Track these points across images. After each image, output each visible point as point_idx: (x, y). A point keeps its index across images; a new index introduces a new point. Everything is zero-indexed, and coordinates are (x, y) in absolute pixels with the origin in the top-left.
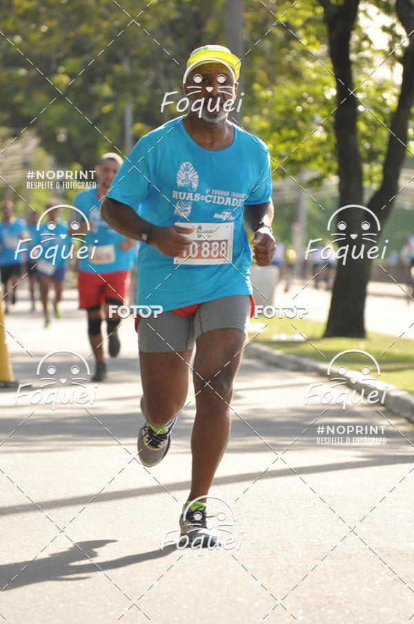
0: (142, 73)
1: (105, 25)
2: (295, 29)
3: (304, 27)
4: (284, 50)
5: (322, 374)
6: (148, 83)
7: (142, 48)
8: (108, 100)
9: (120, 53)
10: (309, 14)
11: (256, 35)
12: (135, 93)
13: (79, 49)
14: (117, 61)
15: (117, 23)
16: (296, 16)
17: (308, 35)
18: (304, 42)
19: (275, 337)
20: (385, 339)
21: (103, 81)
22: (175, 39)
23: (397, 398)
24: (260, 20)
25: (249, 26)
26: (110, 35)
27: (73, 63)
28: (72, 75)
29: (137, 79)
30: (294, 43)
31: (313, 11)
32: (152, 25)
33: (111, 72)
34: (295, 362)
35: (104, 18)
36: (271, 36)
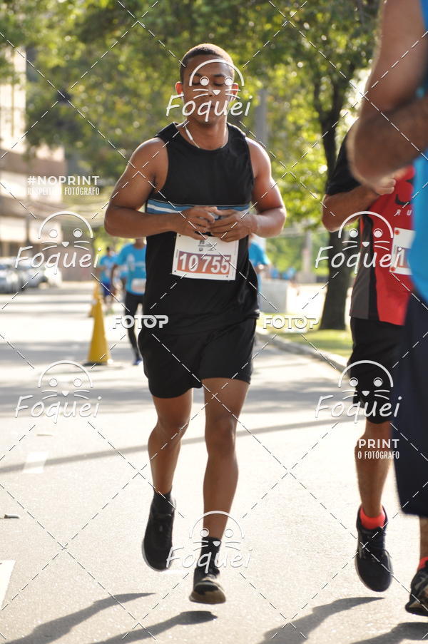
4: (294, 137)
10: (309, 116)
11: (275, 128)
16: (300, 118)
24: (278, 118)
25: (271, 122)
30: (300, 134)
31: (312, 114)
34: (297, 348)
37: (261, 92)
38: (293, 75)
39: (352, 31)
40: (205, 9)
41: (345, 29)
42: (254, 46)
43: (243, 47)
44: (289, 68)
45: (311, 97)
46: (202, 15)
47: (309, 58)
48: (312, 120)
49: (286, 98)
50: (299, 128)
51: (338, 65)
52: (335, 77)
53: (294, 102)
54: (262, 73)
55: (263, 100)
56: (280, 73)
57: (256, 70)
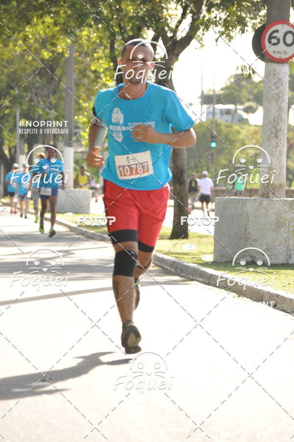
0: (25, 94)
1: (6, 71)
2: (100, 73)
3: (104, 72)
4: (95, 84)
6: (27, 99)
8: (7, 108)
9: (14, 85)
10: (106, 66)
11: (80, 76)
12: (21, 104)
14: (12, 88)
15: (12, 70)
16: (100, 67)
17: (106, 76)
18: (104, 79)
21: (5, 98)
22: (41, 78)
24: (83, 69)
25: (77, 72)
26: (8, 76)
29: (22, 97)
30: (99, 80)
31: (109, 65)
32: (29, 71)
33: (9, 94)
34: (100, 236)
35: (5, 67)
36: (88, 77)
37: (70, 48)
38: (94, 36)
42: (65, 12)
43: (57, 13)
44: (91, 29)
45: (107, 51)
47: (107, 21)
49: (87, 54)
53: (95, 55)
54: (71, 32)
55: (71, 54)
56: (85, 33)
57: (66, 31)
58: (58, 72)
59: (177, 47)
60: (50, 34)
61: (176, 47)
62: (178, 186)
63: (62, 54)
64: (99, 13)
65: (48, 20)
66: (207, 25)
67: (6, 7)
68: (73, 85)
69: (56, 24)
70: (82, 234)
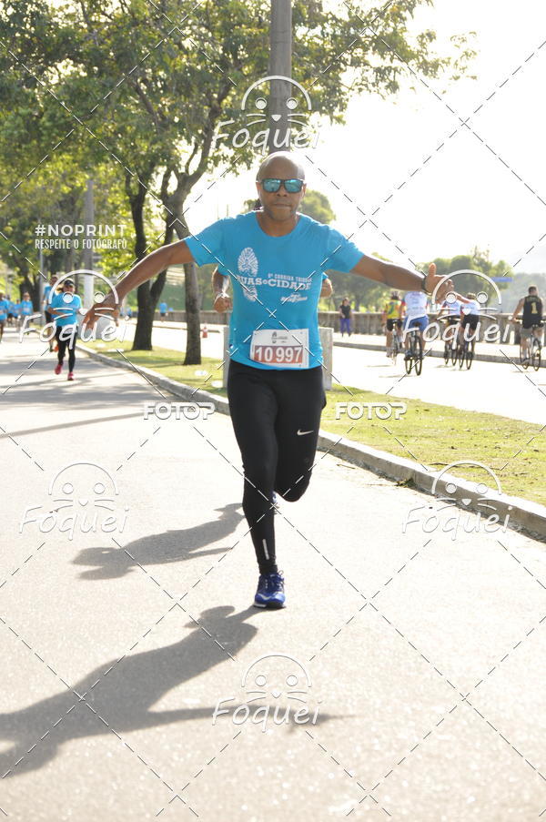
1: (28, 203)
3: (121, 205)
4: (113, 214)
5: (130, 369)
7: (47, 213)
9: (37, 216)
10: (123, 199)
11: (99, 207)
13: (17, 214)
15: (34, 202)
16: (117, 200)
17: (123, 208)
18: (121, 211)
19: (109, 351)
20: (161, 351)
23: (163, 381)
24: (101, 201)
25: (96, 203)
26: (31, 208)
27: (15, 221)
28: (13, 227)
30: (117, 212)
31: (125, 198)
32: (51, 203)
34: (117, 363)
35: (28, 200)
37: (88, 182)
38: (111, 171)
39: (151, 139)
40: (48, 124)
41: (147, 138)
42: (83, 149)
43: (76, 150)
44: (108, 165)
45: (124, 185)
46: (45, 128)
47: (122, 158)
48: (125, 201)
49: (106, 186)
50: (116, 208)
51: (142, 163)
52: (140, 171)
53: (112, 189)
54: (89, 169)
55: (90, 188)
56: (102, 168)
57: (84, 167)
58: (78, 204)
59: (187, 183)
60: (69, 170)
61: (187, 181)
62: (190, 314)
63: (82, 187)
64: (115, 151)
65: (66, 157)
66: (216, 160)
67: (27, 146)
68: (93, 215)
69: (74, 161)
70: (101, 361)
